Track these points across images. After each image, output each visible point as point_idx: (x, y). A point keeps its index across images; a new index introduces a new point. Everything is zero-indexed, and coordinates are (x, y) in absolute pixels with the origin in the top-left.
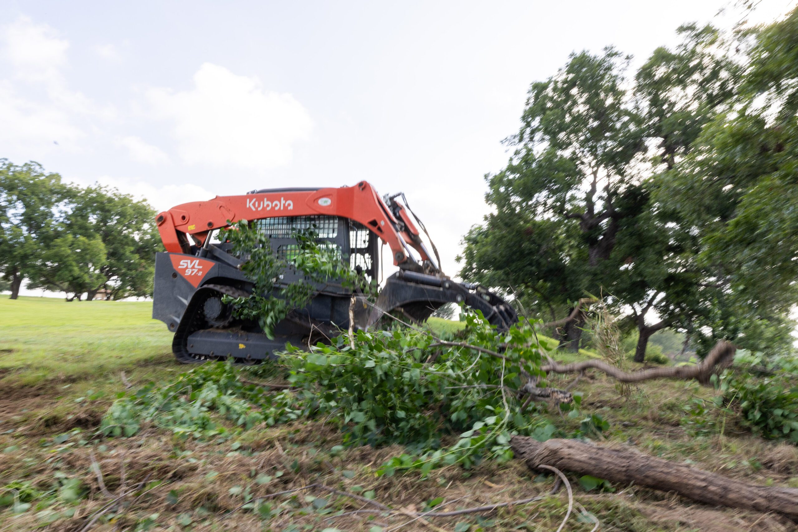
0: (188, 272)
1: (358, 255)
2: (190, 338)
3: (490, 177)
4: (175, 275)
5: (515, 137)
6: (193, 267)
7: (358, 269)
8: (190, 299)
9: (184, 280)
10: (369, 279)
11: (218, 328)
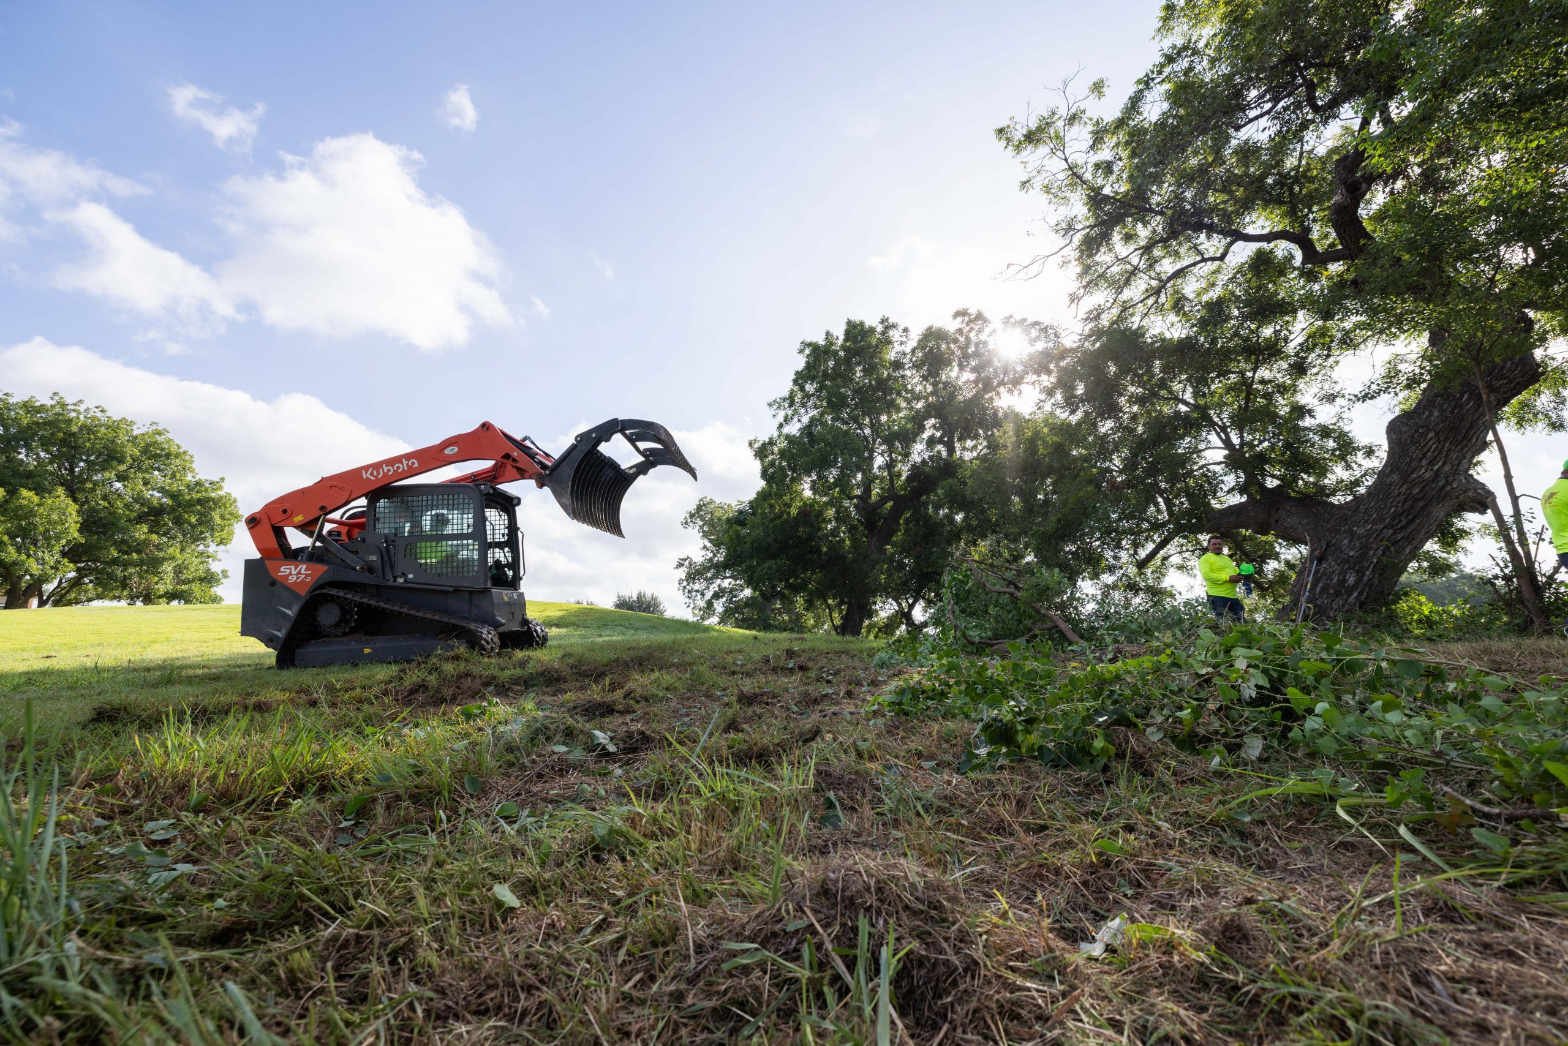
0: (292, 579)
1: (497, 550)
2: (298, 651)
3: (756, 445)
4: (273, 583)
5: (784, 399)
6: (299, 573)
7: (497, 563)
8: (296, 608)
9: (287, 588)
10: (510, 573)
11: (336, 636)
